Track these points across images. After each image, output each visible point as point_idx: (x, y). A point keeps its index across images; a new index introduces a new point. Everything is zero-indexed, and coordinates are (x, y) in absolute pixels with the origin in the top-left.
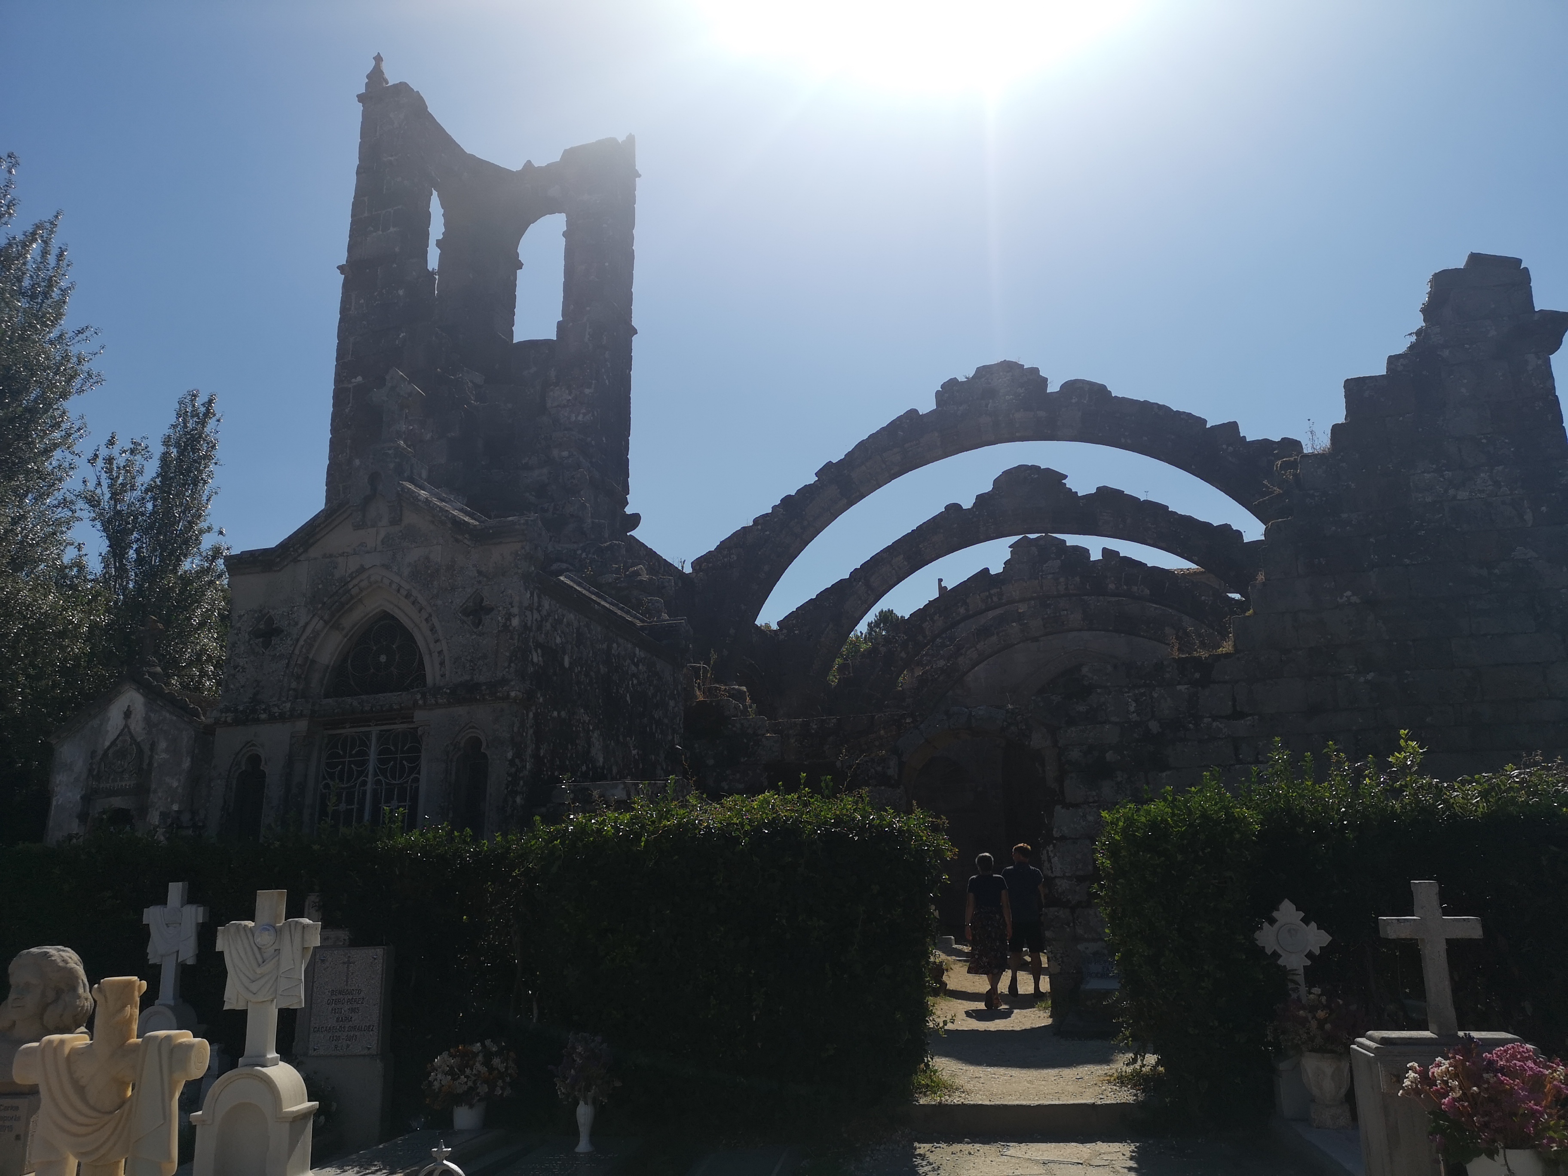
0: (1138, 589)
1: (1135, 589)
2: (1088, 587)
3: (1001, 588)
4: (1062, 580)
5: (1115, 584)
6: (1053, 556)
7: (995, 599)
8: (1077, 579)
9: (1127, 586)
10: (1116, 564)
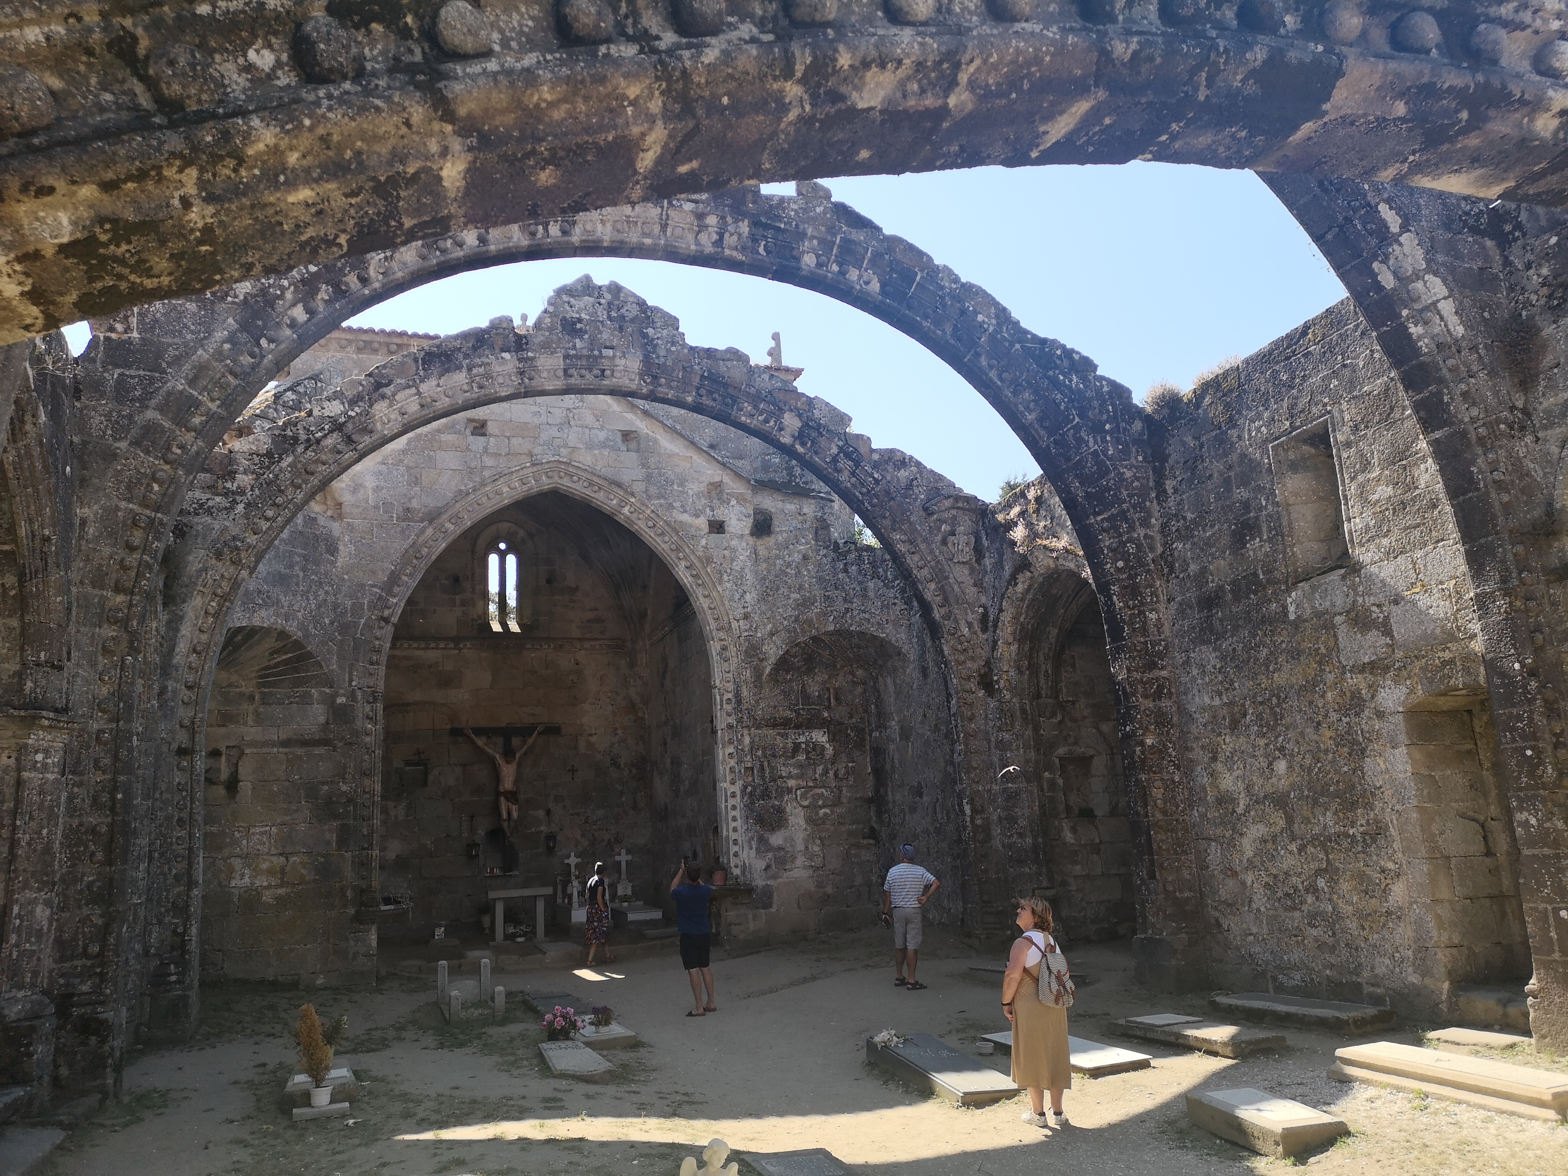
0: (860, 277)
1: (853, 274)
2: (761, 250)
4: (712, 220)
5: (818, 256)
9: (840, 265)
10: (825, 212)
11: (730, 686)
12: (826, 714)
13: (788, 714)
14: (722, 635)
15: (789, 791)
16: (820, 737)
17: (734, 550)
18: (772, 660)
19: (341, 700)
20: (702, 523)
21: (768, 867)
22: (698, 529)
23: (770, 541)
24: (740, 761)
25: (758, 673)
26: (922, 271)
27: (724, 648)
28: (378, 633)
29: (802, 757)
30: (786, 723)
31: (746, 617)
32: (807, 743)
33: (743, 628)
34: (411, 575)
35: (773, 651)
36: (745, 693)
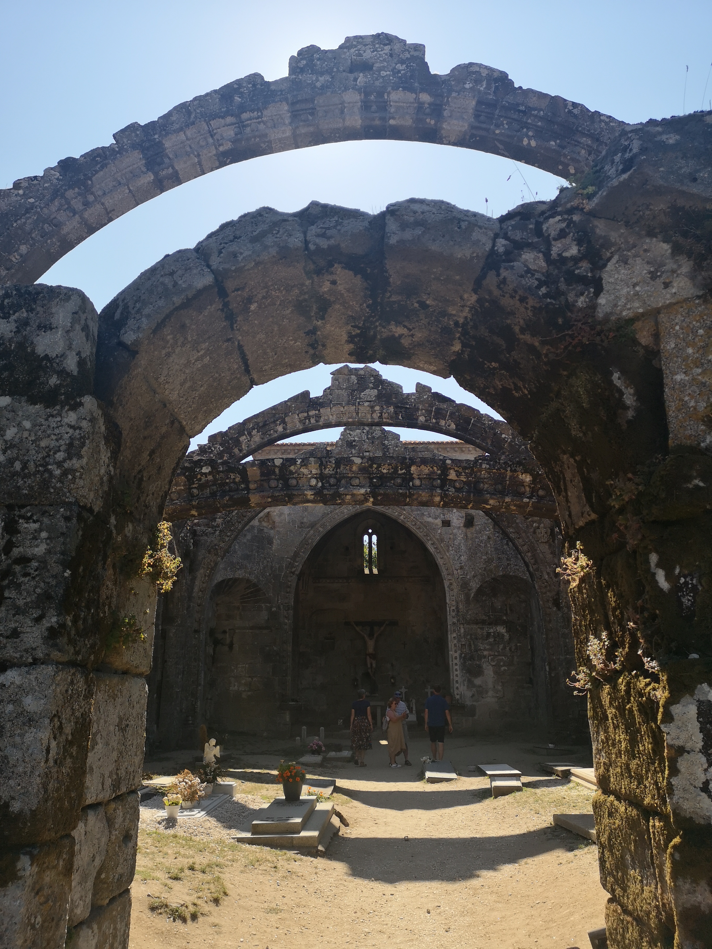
0: (446, 423)
1: (442, 423)
2: (400, 417)
3: (319, 411)
4: (377, 408)
5: (425, 417)
6: (371, 385)
7: (313, 421)
8: (392, 409)
9: (436, 419)
10: (428, 398)
11: (454, 603)
12: (505, 618)
13: (484, 617)
14: (450, 577)
15: (485, 657)
16: (501, 629)
17: (455, 535)
18: (474, 590)
19: (274, 609)
20: (439, 522)
21: (473, 696)
22: (437, 525)
23: (473, 530)
24: (459, 641)
25: (467, 596)
26: (474, 417)
27: (451, 584)
28: (290, 579)
29: (491, 640)
30: (483, 622)
31: (461, 568)
32: (494, 632)
33: (460, 574)
34: (304, 552)
35: (474, 585)
36: (461, 606)
